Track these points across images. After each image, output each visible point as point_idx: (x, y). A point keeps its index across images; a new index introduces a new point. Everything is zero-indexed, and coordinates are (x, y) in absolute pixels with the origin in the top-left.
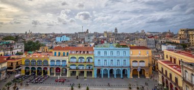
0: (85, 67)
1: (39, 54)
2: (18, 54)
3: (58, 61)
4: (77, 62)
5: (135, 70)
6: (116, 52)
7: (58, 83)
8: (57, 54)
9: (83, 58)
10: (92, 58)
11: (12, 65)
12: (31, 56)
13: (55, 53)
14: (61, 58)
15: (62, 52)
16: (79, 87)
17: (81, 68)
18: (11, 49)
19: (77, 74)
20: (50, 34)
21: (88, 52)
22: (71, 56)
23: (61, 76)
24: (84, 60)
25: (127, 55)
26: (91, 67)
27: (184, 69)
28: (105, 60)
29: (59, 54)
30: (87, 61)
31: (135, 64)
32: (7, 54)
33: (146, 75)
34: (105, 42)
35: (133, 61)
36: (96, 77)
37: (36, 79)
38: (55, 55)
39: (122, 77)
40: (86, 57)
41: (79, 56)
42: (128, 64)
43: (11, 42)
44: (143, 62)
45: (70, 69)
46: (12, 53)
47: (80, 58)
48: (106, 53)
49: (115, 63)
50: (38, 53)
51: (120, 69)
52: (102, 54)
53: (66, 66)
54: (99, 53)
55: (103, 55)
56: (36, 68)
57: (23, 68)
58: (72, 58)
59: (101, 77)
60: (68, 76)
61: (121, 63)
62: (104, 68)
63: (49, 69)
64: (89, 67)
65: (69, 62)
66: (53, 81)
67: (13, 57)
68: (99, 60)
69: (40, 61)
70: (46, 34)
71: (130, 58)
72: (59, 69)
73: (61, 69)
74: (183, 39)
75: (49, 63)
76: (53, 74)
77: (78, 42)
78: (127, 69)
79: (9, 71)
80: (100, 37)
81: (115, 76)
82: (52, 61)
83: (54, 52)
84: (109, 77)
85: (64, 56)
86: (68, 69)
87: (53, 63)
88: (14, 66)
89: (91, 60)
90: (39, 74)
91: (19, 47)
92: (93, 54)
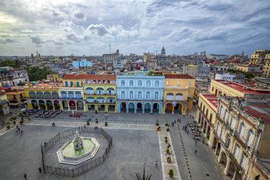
0: (106, 100)
1: (46, 85)
2: (21, 84)
3: (71, 93)
4: (95, 94)
5: (169, 105)
7: (72, 118)
8: (69, 84)
9: (102, 89)
10: (113, 89)
11: (15, 98)
12: (35, 87)
13: (66, 82)
14: (74, 89)
15: (75, 82)
16: (97, 122)
17: (101, 101)
18: (11, 78)
19: (96, 108)
20: (66, 57)
21: (109, 82)
22: (86, 87)
23: (76, 110)
24: (104, 92)
25: (160, 86)
26: (113, 100)
27: (221, 104)
28: (131, 92)
29: (72, 83)
30: (108, 92)
31: (170, 98)
32: (7, 84)
33: (182, 111)
34: (142, 68)
35: (168, 94)
36: (119, 111)
37: (47, 113)
38: (67, 85)
39: (151, 112)
40: (105, 87)
41: (97, 87)
42: (160, 97)
43: (8, 68)
45: (87, 102)
46: (13, 83)
47: (98, 89)
48: (131, 83)
49: (144, 96)
50: (45, 83)
51: (150, 103)
52: (127, 83)
53: (82, 99)
54: (123, 83)
56: (45, 101)
57: (29, 102)
58: (87, 89)
59: (125, 112)
60: (85, 110)
61: (152, 96)
62: (129, 102)
63: (60, 103)
64: (111, 101)
65: (85, 94)
66: (68, 116)
67: (14, 88)
68: (123, 92)
69: (47, 93)
70: (61, 58)
71: (164, 89)
72: (73, 102)
73: (76, 102)
74: (255, 66)
75: (60, 95)
76: (67, 108)
79: (13, 105)
80: (137, 61)
81: (143, 112)
82: (63, 93)
83: (64, 81)
84: (135, 112)
85: (78, 86)
86: (84, 102)
87: (64, 96)
88: (18, 99)
89: (113, 92)
90: (50, 108)
91: (21, 75)
92: (115, 84)
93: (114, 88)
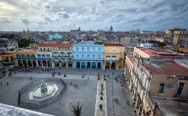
0: (66, 60)
2: (12, 50)
3: (43, 55)
4: (59, 56)
5: (108, 63)
6: (92, 48)
7: (44, 72)
9: (64, 53)
11: (7, 59)
12: (20, 51)
13: (41, 49)
14: (46, 53)
15: (46, 48)
16: (59, 74)
18: (6, 46)
19: (60, 65)
21: (68, 48)
22: (53, 52)
23: (47, 67)
24: (65, 55)
25: (101, 51)
26: (71, 61)
27: (135, 62)
28: (83, 55)
29: (44, 49)
30: (68, 55)
31: (108, 59)
32: (3, 50)
33: (116, 67)
35: (107, 56)
36: (75, 68)
37: (27, 69)
38: (41, 51)
39: (96, 68)
40: (66, 52)
42: (102, 58)
44: (115, 57)
45: (54, 62)
46: (8, 49)
47: (61, 53)
48: (83, 49)
49: (91, 58)
50: (28, 49)
51: (95, 62)
52: (80, 49)
53: (51, 59)
54: (77, 49)
55: (81, 51)
56: (27, 60)
57: (16, 61)
58: (54, 53)
59: (79, 68)
60: (53, 67)
61: (96, 58)
62: (82, 62)
63: (37, 62)
65: (52, 56)
66: (41, 71)
67: (7, 52)
68: (77, 55)
69: (28, 55)
71: (104, 53)
72: (45, 62)
73: (47, 61)
74: (168, 38)
75: (37, 57)
76: (41, 65)
77: (67, 39)
78: (101, 62)
79: (6, 63)
81: (91, 68)
82: (38, 55)
83: (39, 48)
84: (86, 68)
85: (49, 51)
86: (52, 62)
87: (39, 57)
88: (10, 59)
89: (71, 55)
91: (13, 44)
92: (72, 50)
93: (72, 52)
